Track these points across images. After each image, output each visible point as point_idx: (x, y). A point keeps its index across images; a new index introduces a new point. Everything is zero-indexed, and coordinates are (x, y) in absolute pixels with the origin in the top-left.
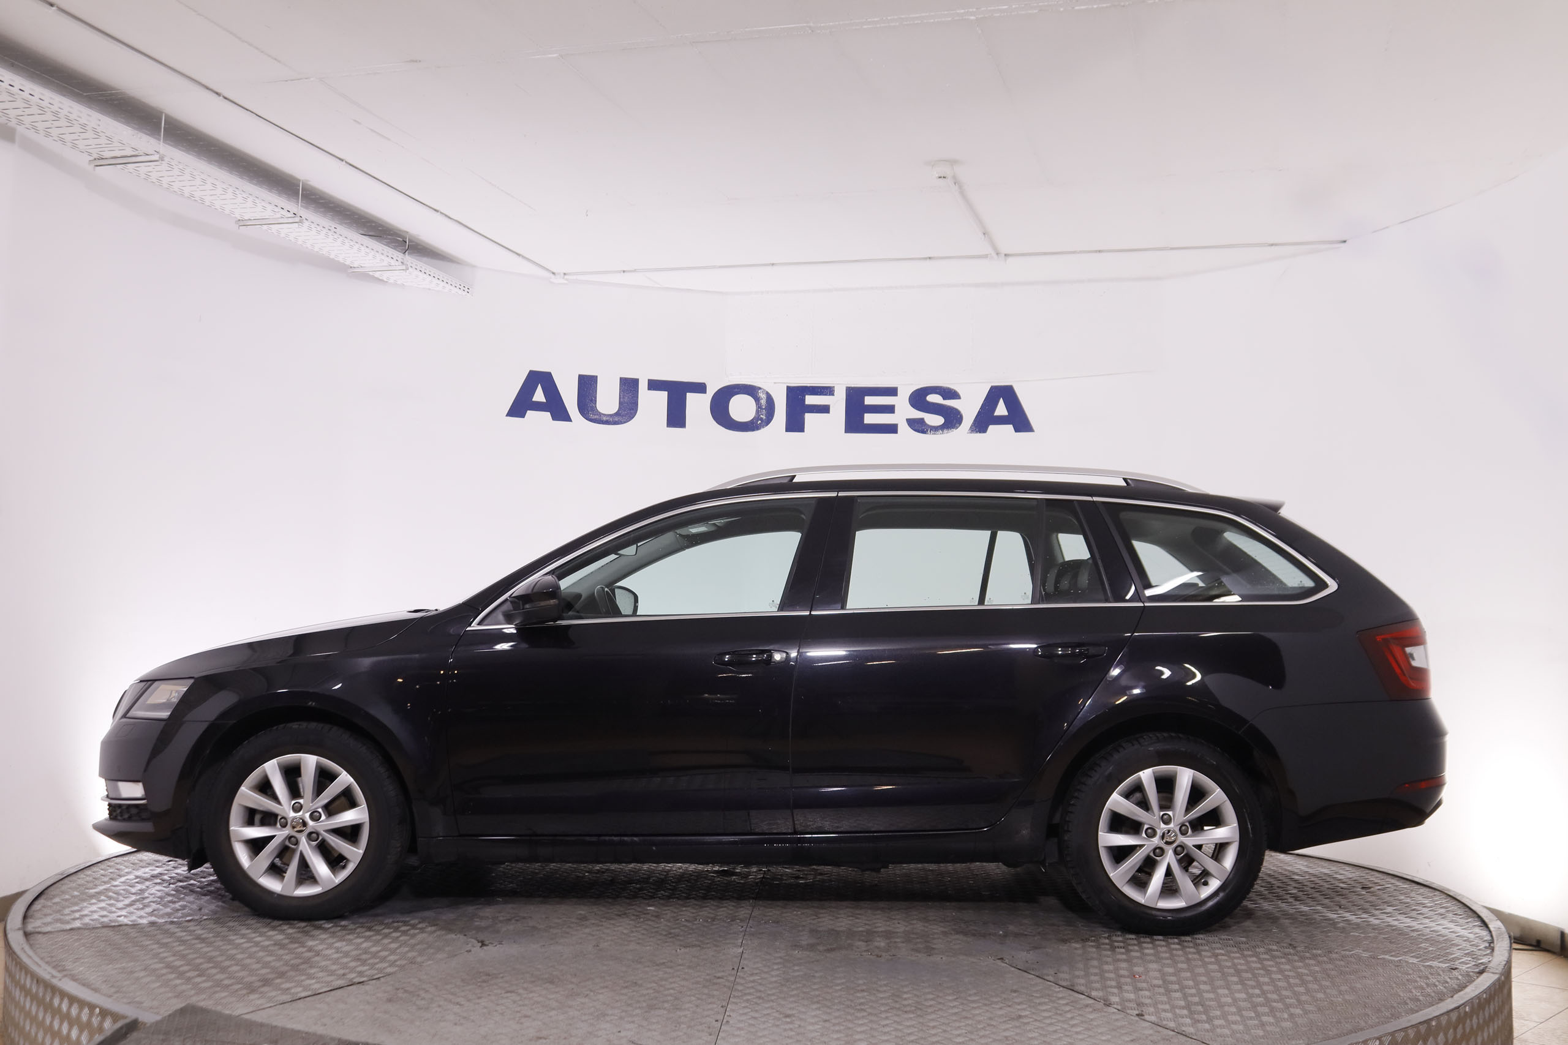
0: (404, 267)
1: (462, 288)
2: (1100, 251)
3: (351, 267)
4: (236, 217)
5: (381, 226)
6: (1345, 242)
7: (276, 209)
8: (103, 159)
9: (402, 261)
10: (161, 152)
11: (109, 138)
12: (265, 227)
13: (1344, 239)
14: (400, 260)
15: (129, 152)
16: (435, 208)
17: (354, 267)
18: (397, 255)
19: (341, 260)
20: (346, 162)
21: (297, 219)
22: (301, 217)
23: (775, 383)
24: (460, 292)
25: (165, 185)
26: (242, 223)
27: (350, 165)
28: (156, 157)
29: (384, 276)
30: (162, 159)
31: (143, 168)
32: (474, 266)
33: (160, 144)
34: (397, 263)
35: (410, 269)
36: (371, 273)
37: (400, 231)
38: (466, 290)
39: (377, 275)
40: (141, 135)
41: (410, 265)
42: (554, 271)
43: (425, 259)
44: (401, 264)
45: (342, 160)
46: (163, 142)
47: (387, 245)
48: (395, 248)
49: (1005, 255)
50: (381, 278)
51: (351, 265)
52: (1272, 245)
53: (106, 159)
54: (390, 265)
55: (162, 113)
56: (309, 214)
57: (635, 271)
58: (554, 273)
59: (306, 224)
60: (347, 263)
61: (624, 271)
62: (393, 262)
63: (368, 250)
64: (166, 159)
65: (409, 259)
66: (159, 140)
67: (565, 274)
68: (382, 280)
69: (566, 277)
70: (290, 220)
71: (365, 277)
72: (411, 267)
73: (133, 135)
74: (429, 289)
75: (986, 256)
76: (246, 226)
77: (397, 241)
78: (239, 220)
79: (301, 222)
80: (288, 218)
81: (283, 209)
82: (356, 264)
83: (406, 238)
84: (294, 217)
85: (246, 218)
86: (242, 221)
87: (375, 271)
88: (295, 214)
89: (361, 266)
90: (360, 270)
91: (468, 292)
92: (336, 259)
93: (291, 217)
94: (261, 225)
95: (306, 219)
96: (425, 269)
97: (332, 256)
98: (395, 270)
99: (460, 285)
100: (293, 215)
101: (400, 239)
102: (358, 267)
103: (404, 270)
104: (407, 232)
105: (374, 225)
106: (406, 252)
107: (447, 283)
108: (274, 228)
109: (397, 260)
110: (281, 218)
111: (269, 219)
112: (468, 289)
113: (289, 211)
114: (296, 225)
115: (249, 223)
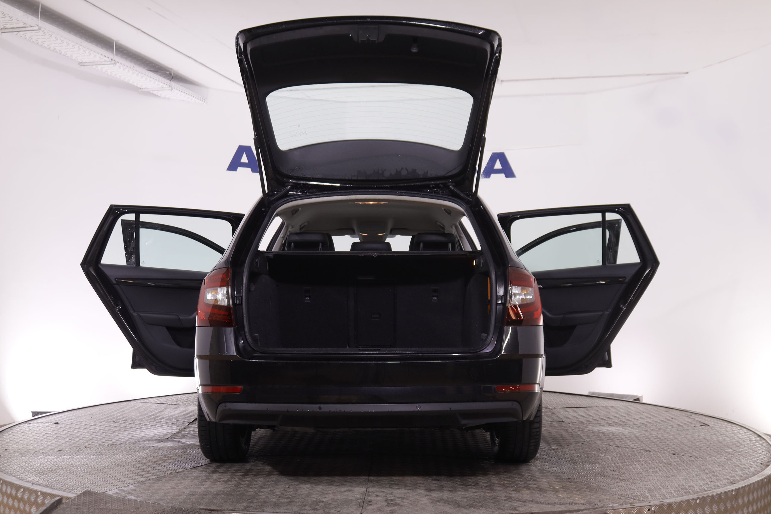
0: (170, 88)
1: (202, 100)
2: (553, 79)
3: (141, 88)
4: (78, 61)
5: (158, 65)
6: (687, 73)
7: (102, 57)
8: (6, 29)
9: (169, 85)
10: (39, 25)
11: (11, 17)
12: (94, 66)
13: (687, 71)
14: (168, 84)
15: (21, 25)
16: (189, 55)
17: (142, 89)
18: (167, 81)
19: (135, 84)
20: (141, 31)
21: (113, 62)
22: (115, 61)
24: (201, 102)
25: (40, 43)
26: (81, 64)
27: (143, 32)
28: (37, 28)
29: (159, 93)
30: (40, 29)
31: (28, 34)
32: (207, 88)
33: (38, 21)
34: (166, 86)
36: (152, 92)
37: (168, 68)
38: (204, 100)
39: (155, 93)
40: (28, 15)
41: (173, 87)
43: (181, 84)
44: (169, 87)
45: (139, 29)
46: (40, 19)
47: (161, 75)
48: (164, 77)
49: (502, 81)
50: (157, 94)
52: (648, 75)
53: (8, 29)
54: (163, 87)
55: (39, 3)
56: (118, 59)
59: (118, 65)
60: (139, 86)
62: (164, 86)
63: (151, 79)
64: (42, 29)
65: (173, 84)
66: (38, 18)
68: (157, 96)
70: (109, 63)
71: (149, 94)
72: (174, 88)
73: (24, 16)
74: (183, 100)
76: (84, 66)
77: (166, 74)
78: (80, 63)
79: (115, 63)
80: (108, 61)
81: (105, 56)
82: (144, 87)
83: (171, 72)
84: (112, 61)
85: (84, 61)
86: (82, 63)
87: (154, 90)
88: (112, 59)
89: (146, 88)
90: (146, 90)
91: (205, 102)
92: (133, 84)
93: (110, 61)
94: (92, 65)
95: (118, 62)
96: (182, 89)
97: (131, 82)
98: (166, 90)
99: (201, 98)
100: (111, 60)
101: (168, 73)
102: (145, 89)
103: (170, 90)
104: (172, 69)
105: (153, 65)
106: (171, 80)
107: (194, 97)
108: (100, 67)
109: (167, 85)
110: (104, 61)
111: (97, 62)
112: (205, 100)
113: (108, 58)
114: (112, 65)
115: (86, 64)
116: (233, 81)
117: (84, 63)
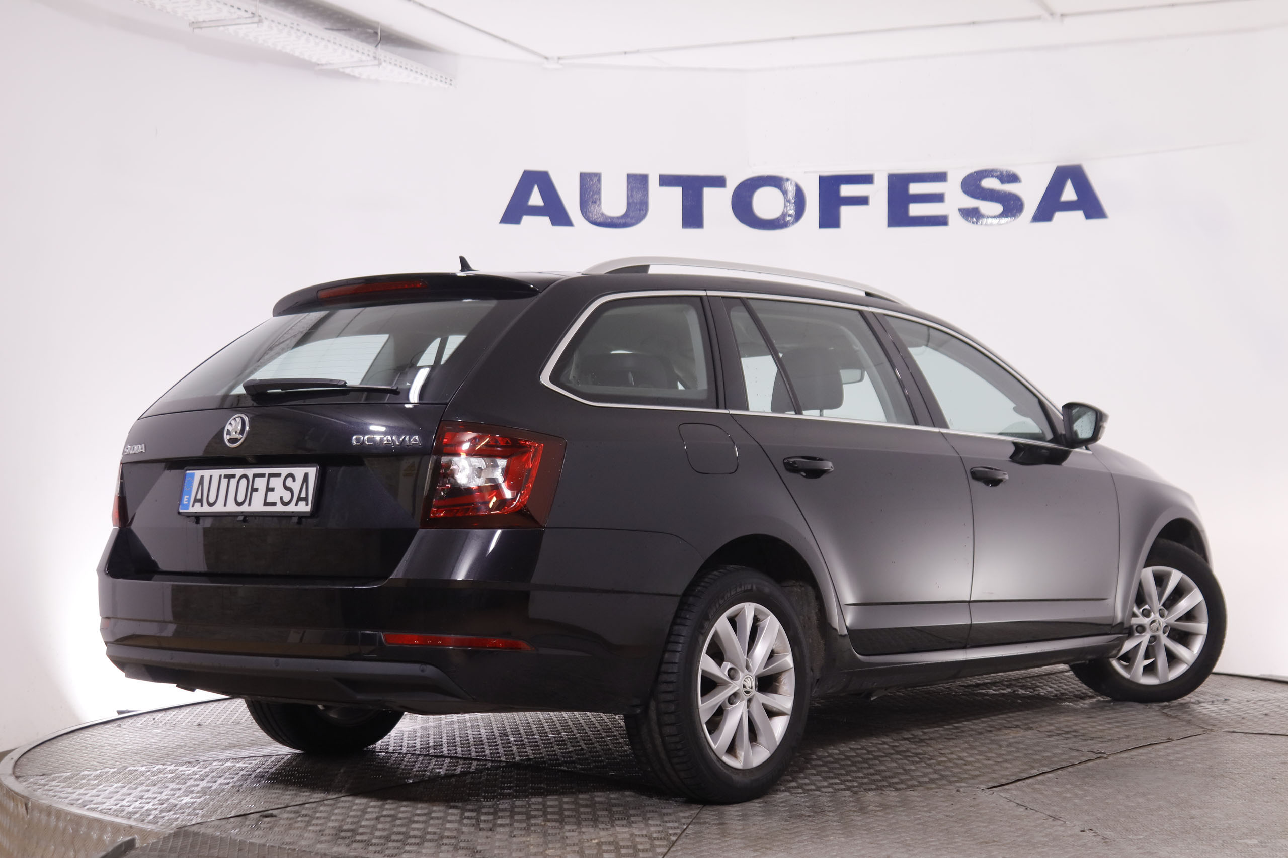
0: (376, 62)
1: (443, 79)
3: (318, 65)
4: (189, 19)
5: (350, 17)
7: (233, 10)
9: (374, 55)
12: (221, 28)
14: (372, 54)
17: (322, 65)
18: (368, 48)
19: (307, 57)
21: (256, 19)
22: (260, 16)
23: (805, 172)
24: (442, 85)
26: (195, 25)
29: (356, 73)
32: (456, 54)
34: (369, 58)
35: (384, 64)
36: (341, 70)
37: (370, 21)
38: (448, 81)
39: (347, 71)
41: (382, 58)
42: (547, 55)
43: (400, 50)
44: (373, 58)
47: (357, 37)
48: (364, 40)
49: (1062, 15)
50: (352, 74)
51: (319, 63)
54: (361, 61)
57: (638, 52)
58: (547, 58)
59: (266, 23)
60: (314, 60)
61: (626, 53)
62: (364, 58)
63: (335, 46)
65: (383, 52)
67: (559, 58)
68: (354, 77)
69: (561, 62)
70: (249, 20)
71: (337, 74)
72: (385, 61)
74: (405, 86)
75: (1039, 18)
76: (201, 28)
77: (367, 33)
78: (193, 22)
79: (260, 21)
80: (246, 18)
81: (239, 8)
82: (323, 61)
83: (377, 29)
84: (253, 17)
85: (201, 19)
86: (197, 22)
87: (347, 68)
88: (252, 13)
89: (330, 64)
90: (328, 67)
91: (451, 85)
92: (302, 57)
93: (249, 17)
94: (219, 26)
95: (266, 18)
96: (401, 62)
97: (297, 54)
98: (367, 66)
99: (441, 77)
100: (252, 15)
101: (370, 31)
102: (326, 64)
103: (375, 65)
104: (378, 23)
105: (341, 16)
106: (376, 46)
107: (426, 76)
108: (232, 29)
109: (368, 55)
110: (239, 18)
111: (225, 20)
112: (451, 80)
113: (246, 11)
114: (255, 25)
115: (204, 25)
116: (504, 40)
117: (199, 22)
